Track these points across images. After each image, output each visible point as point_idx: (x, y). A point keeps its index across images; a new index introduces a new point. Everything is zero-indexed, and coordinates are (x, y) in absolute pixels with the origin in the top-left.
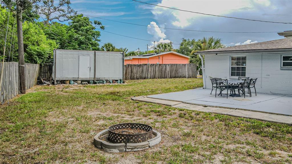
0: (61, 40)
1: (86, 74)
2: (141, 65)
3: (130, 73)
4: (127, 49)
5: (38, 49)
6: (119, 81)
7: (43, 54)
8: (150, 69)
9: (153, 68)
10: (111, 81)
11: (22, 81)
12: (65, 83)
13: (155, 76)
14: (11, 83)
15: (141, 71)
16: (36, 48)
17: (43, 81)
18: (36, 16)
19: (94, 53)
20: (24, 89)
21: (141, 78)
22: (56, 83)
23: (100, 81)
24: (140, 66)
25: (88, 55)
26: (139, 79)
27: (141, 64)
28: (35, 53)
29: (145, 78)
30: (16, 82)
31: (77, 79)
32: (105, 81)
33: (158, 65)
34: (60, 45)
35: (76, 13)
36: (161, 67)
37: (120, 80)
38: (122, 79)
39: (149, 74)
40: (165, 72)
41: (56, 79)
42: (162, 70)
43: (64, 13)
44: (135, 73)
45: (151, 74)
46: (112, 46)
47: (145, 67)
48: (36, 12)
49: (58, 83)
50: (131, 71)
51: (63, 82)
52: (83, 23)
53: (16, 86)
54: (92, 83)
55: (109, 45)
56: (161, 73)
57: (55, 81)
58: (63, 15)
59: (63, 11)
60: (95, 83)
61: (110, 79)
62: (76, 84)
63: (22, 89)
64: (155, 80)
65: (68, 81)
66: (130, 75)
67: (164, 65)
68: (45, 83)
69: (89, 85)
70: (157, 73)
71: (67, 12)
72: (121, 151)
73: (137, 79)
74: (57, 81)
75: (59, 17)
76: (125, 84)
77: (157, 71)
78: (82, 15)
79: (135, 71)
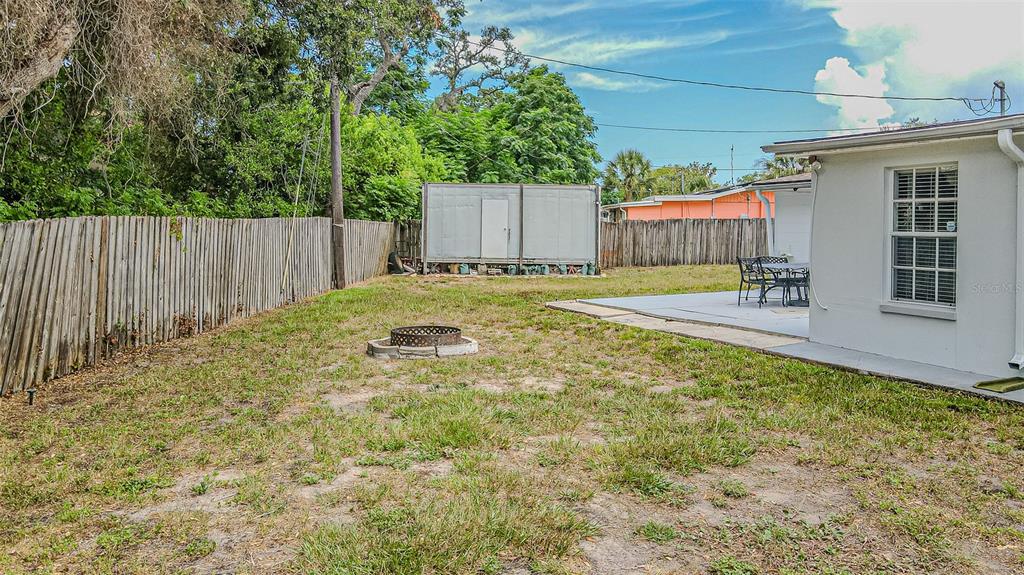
0: (468, 152)
1: (498, 247)
2: (661, 222)
3: (632, 248)
4: (711, 167)
5: (390, 183)
6: (585, 269)
7: (402, 197)
8: (690, 233)
9: (699, 232)
10: (564, 268)
11: (337, 259)
12: (448, 271)
13: (707, 256)
14: (310, 264)
15: (664, 240)
16: (385, 180)
17: (400, 264)
18: (419, 86)
19: (518, 191)
20: (342, 278)
21: (664, 262)
22: (426, 270)
23: (535, 267)
24: (659, 224)
25: (505, 196)
26: (657, 265)
27: (664, 218)
28: (381, 193)
29: (675, 263)
30: (325, 262)
31: (476, 261)
32: (547, 267)
33: (716, 222)
34: (467, 165)
35: (526, 65)
36: (725, 228)
37: (588, 265)
38: (593, 263)
39: (689, 248)
40: (739, 244)
41: (428, 260)
42: (728, 240)
43: (494, 68)
44: (644, 246)
45: (695, 252)
46: (640, 161)
47: (675, 229)
48: (419, 74)
49: (433, 269)
50: (634, 241)
51: (444, 268)
52: (542, 94)
53: (324, 272)
54: (514, 272)
55: (631, 159)
56: (727, 245)
57: (425, 265)
58: (493, 75)
59: (493, 61)
60: (521, 272)
61: (562, 262)
62: (474, 273)
63: (338, 277)
64: (708, 268)
65: (456, 266)
66: (631, 253)
67: (736, 224)
68: (406, 271)
69: (505, 276)
70: (713, 246)
71: (502, 65)
72: (392, 357)
73: (653, 265)
74: (430, 265)
75: (483, 79)
76: (604, 275)
77: (712, 241)
78: (545, 69)
79: (644, 239)
